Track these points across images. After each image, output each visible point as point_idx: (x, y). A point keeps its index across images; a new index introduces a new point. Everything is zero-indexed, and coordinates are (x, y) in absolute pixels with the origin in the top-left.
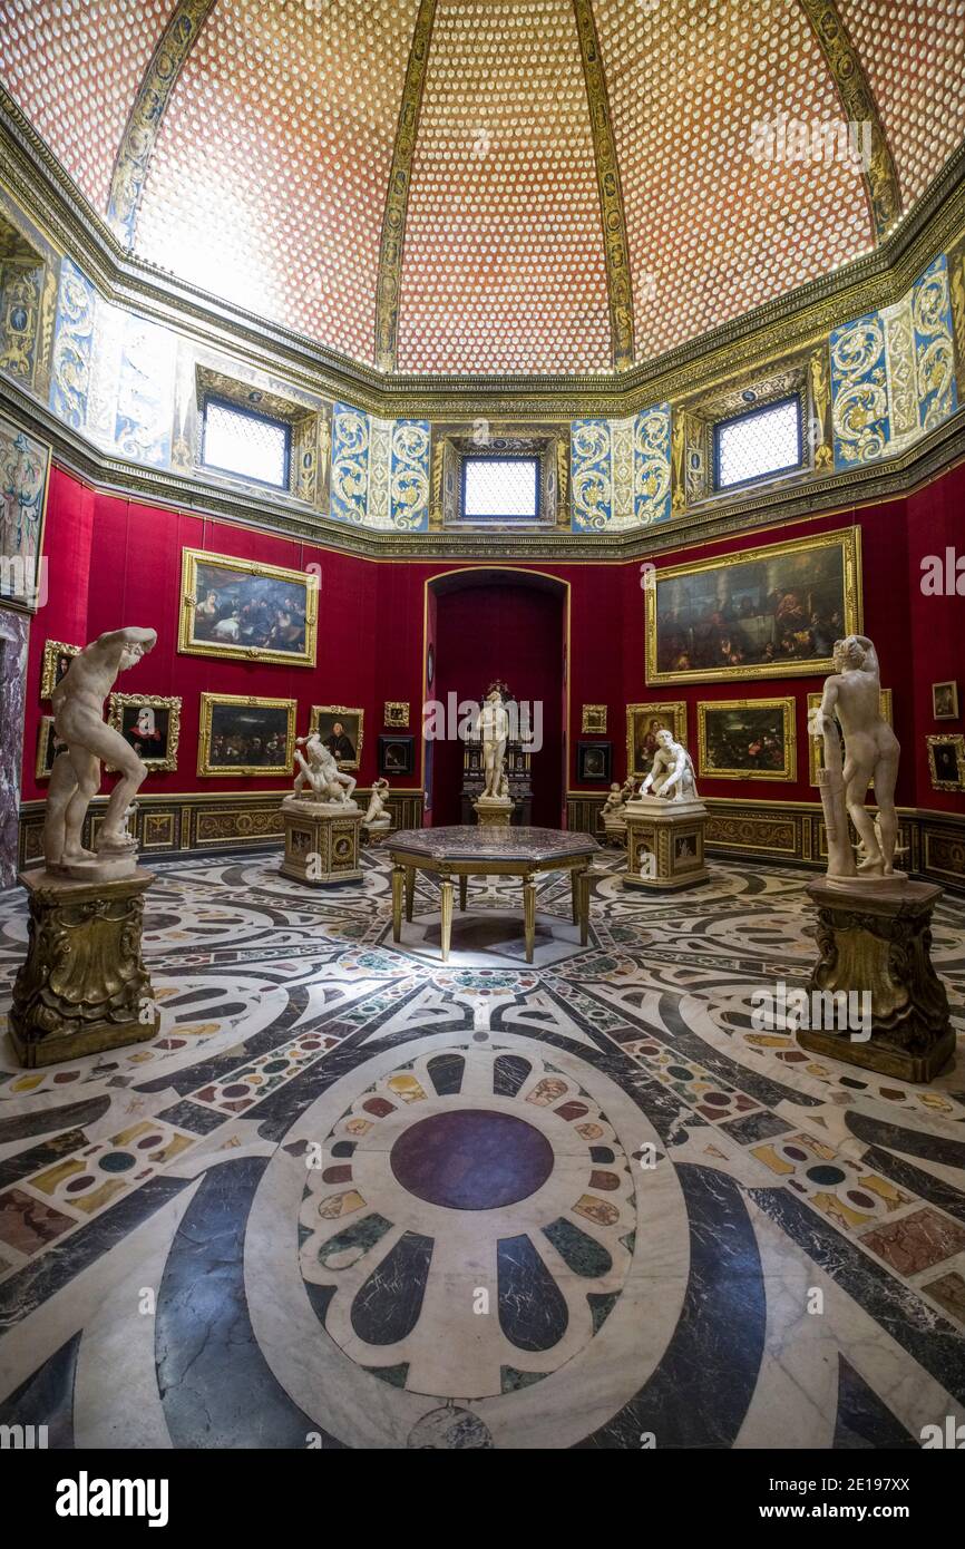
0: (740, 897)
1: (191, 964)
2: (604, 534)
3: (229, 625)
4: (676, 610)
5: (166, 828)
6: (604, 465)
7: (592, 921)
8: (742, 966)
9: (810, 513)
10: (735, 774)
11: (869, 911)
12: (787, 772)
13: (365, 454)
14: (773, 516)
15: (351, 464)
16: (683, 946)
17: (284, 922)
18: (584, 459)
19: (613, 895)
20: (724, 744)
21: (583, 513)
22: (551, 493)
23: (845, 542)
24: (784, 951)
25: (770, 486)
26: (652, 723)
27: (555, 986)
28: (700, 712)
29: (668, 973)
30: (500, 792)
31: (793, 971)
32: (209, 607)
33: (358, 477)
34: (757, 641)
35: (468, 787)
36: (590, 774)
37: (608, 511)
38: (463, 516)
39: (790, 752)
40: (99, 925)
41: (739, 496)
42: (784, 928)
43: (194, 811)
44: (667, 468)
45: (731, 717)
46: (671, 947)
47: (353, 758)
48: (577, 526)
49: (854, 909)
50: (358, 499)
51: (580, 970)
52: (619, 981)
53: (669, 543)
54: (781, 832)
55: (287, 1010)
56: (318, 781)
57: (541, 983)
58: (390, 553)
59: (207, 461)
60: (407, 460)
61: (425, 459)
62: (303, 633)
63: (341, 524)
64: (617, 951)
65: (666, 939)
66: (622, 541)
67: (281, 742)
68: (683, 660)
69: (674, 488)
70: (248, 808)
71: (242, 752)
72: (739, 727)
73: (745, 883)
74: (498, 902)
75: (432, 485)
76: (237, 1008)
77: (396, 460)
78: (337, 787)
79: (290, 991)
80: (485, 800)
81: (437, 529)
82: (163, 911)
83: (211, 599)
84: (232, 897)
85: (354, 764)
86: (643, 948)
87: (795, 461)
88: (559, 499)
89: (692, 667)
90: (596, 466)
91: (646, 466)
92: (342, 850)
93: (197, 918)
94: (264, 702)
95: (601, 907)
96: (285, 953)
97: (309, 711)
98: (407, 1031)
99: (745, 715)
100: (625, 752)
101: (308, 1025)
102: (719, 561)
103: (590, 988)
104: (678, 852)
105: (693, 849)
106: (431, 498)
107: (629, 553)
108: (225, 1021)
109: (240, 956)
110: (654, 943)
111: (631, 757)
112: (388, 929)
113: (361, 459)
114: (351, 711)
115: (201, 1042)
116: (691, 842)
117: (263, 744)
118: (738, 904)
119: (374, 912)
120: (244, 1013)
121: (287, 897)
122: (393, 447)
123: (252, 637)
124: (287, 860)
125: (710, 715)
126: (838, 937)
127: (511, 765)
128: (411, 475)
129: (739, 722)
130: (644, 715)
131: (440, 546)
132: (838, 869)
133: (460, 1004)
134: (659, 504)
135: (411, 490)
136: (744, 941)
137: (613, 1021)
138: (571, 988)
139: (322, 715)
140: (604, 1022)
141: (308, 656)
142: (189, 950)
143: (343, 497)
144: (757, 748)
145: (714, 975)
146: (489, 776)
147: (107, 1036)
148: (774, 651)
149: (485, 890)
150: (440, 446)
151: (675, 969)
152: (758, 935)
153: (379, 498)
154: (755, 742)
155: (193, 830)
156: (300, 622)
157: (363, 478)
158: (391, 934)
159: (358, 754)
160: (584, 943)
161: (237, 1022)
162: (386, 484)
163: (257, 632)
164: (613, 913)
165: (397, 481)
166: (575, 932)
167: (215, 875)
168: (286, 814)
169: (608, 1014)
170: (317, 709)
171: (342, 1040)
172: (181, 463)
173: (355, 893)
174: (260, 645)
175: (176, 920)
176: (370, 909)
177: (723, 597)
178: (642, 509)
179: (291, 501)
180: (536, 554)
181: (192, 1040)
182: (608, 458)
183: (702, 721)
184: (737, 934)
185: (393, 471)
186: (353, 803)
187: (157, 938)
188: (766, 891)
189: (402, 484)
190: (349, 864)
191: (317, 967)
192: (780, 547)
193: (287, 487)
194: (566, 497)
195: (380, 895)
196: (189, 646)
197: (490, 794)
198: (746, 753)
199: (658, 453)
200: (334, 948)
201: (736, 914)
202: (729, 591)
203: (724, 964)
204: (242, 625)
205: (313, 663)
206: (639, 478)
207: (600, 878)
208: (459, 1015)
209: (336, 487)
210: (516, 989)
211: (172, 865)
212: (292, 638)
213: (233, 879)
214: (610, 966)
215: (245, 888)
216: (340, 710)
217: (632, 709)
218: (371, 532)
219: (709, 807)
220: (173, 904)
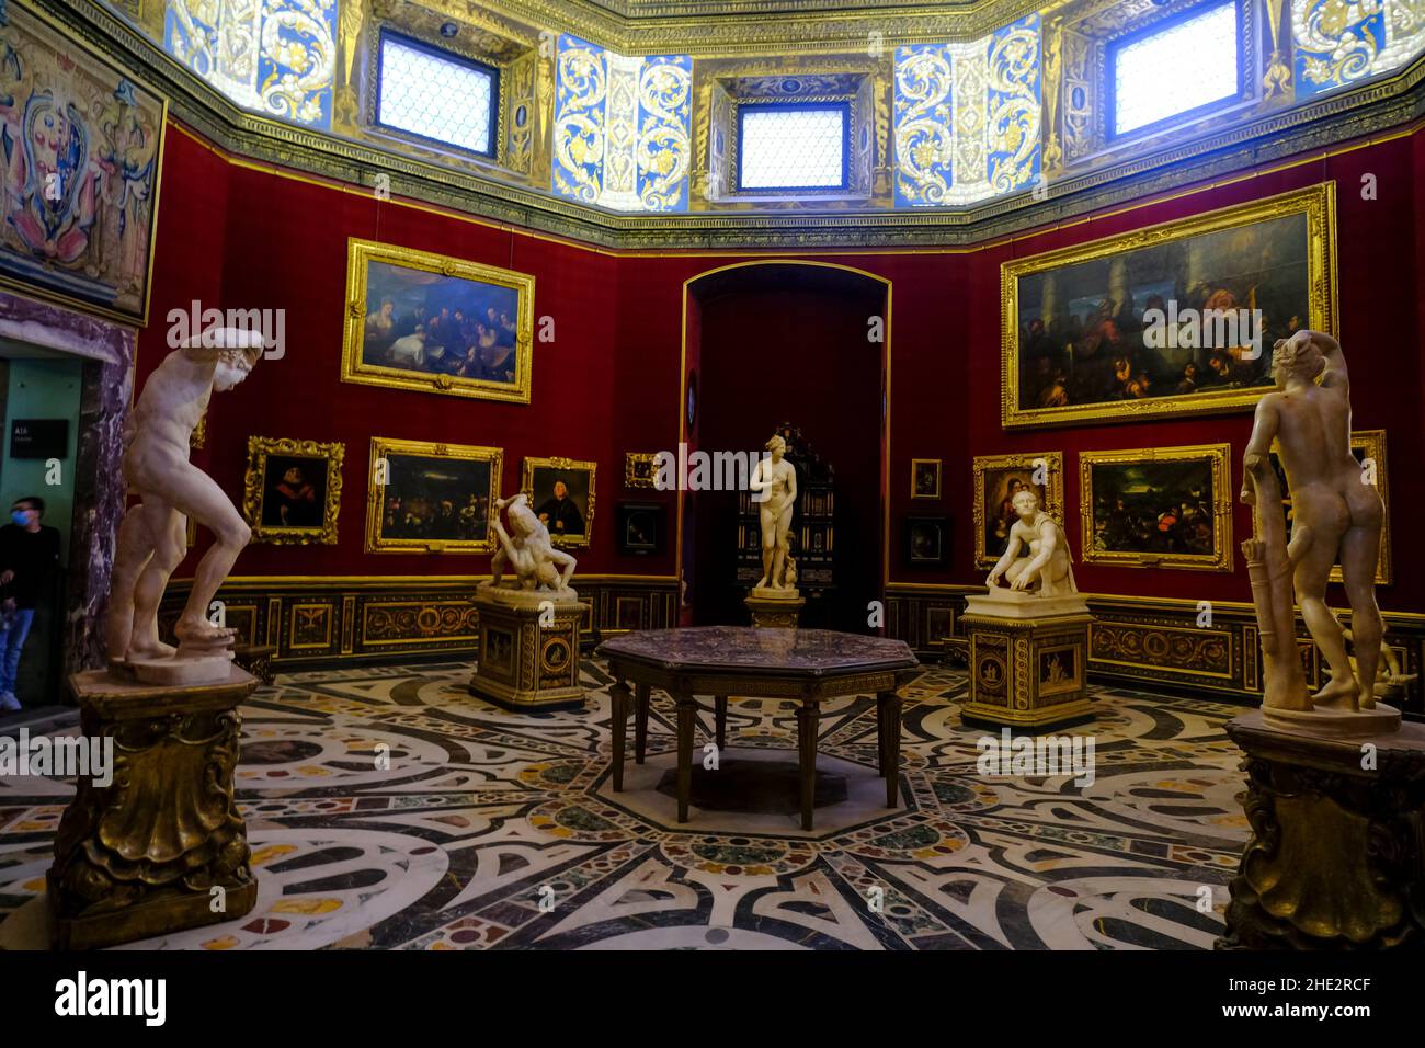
0: (1141, 743)
1: (323, 812)
2: (941, 210)
3: (411, 345)
4: (1047, 319)
5: (321, 623)
6: (942, 109)
7: (907, 770)
8: (1135, 847)
9: (1255, 167)
10: (1134, 558)
11: (1332, 767)
12: (1219, 557)
13: (601, 106)
14: (1196, 174)
15: (580, 120)
16: (1044, 813)
17: (466, 758)
18: (913, 103)
19: (946, 734)
20: (1121, 515)
21: (910, 181)
22: (864, 154)
23: (1311, 207)
24: (1205, 827)
25: (1191, 129)
26: (1011, 483)
27: (840, 865)
28: (1083, 467)
29: (1016, 852)
30: (783, 581)
31: (1216, 859)
32: (384, 319)
33: (591, 138)
34: (1170, 360)
35: (743, 573)
36: (920, 557)
37: (947, 176)
38: (739, 189)
39: (1222, 525)
40: (173, 750)
41: (1144, 146)
42: (1206, 792)
43: (360, 603)
44: (1035, 111)
45: (1131, 474)
46: (1025, 814)
47: (581, 531)
48: (902, 198)
49: (1308, 762)
50: (590, 168)
51: (881, 842)
52: (940, 861)
53: (1038, 220)
54: (1209, 648)
55: (442, 883)
56: (522, 559)
57: (819, 859)
58: (634, 242)
59: (383, 120)
60: (661, 113)
61: (685, 110)
62: (513, 356)
63: (568, 201)
64: (940, 818)
65: (1020, 802)
66: (968, 220)
67: (481, 507)
68: (1057, 391)
69: (1045, 138)
70: (434, 597)
71: (425, 521)
72: (1144, 489)
73: (1150, 723)
74: (772, 739)
75: (694, 147)
76: (373, 877)
77: (643, 114)
78: (548, 570)
79: (453, 855)
80: (762, 592)
81: (701, 209)
82: (303, 738)
83: (386, 309)
84: (399, 721)
85: (580, 540)
86: (981, 814)
87: (1233, 90)
88: (876, 161)
89: (1073, 400)
90: (930, 112)
91: (1004, 108)
92: (554, 658)
93: (346, 748)
94: (458, 451)
95: (926, 749)
96: (456, 801)
97: (521, 466)
98: (609, 922)
99: (1150, 470)
100: (972, 528)
101: (469, 906)
102: (1113, 243)
103: (893, 870)
104: (1045, 675)
105: (1068, 671)
106: (693, 165)
107: (979, 236)
108: (351, 895)
109: (393, 803)
110: (1001, 807)
111: (981, 533)
112: (606, 774)
113: (596, 113)
114: (578, 465)
115: (311, 924)
116: (1066, 661)
117: (456, 510)
118: (1136, 753)
119: (592, 748)
120: (382, 885)
121: (476, 723)
122: (640, 94)
123: (441, 361)
124: (482, 672)
125: (1098, 470)
126: (1282, 807)
127: (806, 544)
128: (663, 134)
129: (1142, 481)
130: (1001, 472)
131: (704, 232)
132: (1280, 697)
133: (694, 885)
134: (1022, 164)
135: (666, 155)
136: (1143, 810)
137: (924, 922)
138: (864, 869)
139: (538, 470)
140: (909, 923)
141: (520, 388)
142: (326, 792)
143: (569, 165)
144: (1172, 520)
145: (1089, 860)
146: (768, 558)
147: (177, 911)
148: (1196, 376)
149: (757, 721)
150: (706, 91)
151: (1029, 846)
152: (1165, 802)
153: (620, 167)
154: (1167, 511)
155: (358, 626)
156: (508, 340)
157: (598, 138)
158: (610, 779)
159: (588, 526)
160: (892, 804)
161: (368, 897)
162: (630, 147)
163: (448, 354)
164: (942, 761)
165: (645, 141)
166: (881, 786)
167: (382, 690)
168: (481, 606)
169: (915, 912)
170: (532, 463)
171: (512, 931)
172: (346, 122)
173: (571, 719)
174: (453, 372)
175: (317, 749)
176: (587, 744)
177: (1118, 297)
178: (998, 171)
179: (498, 171)
180: (842, 240)
181: (298, 921)
182: (948, 100)
183: (1086, 479)
184: (1131, 799)
185: (640, 127)
186: (572, 593)
187: (284, 774)
188: (1182, 735)
189: (653, 146)
190: (566, 678)
191: (497, 823)
192: (1208, 220)
193: (492, 153)
194: (886, 156)
195: (603, 724)
196: (356, 372)
197: (769, 584)
198: (1154, 529)
199: (1024, 90)
200: (526, 797)
201: (1133, 768)
202: (1128, 287)
203: (1107, 843)
204: (428, 345)
205: (526, 398)
206: (994, 127)
207: (927, 710)
208: (688, 901)
209: (561, 153)
210: (781, 867)
211: (328, 675)
212: (498, 362)
213: (405, 696)
214: (925, 837)
215: (420, 709)
216: (565, 463)
217: (981, 464)
218: (608, 213)
219: (1095, 608)
220: (317, 728)
